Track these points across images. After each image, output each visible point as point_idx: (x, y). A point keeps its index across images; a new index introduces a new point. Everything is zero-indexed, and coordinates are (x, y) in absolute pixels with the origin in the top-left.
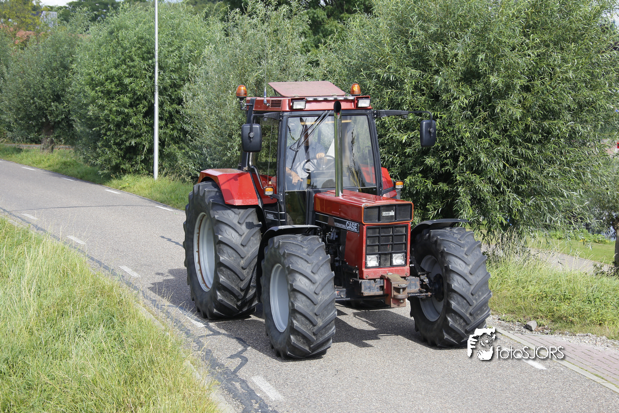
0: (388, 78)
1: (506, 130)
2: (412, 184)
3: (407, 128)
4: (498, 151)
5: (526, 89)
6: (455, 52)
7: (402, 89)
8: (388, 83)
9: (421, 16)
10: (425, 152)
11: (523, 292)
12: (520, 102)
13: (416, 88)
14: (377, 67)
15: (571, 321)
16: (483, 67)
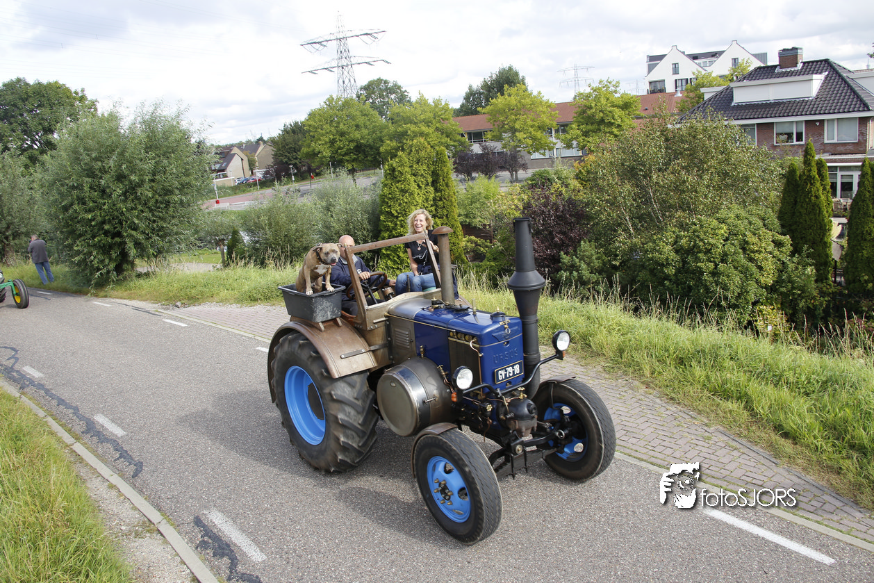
0: (74, 185)
1: (146, 204)
2: (100, 241)
3: (90, 211)
4: (143, 216)
5: (153, 181)
6: (109, 166)
7: (83, 189)
8: (74, 187)
9: (86, 149)
10: (104, 222)
11: (171, 288)
12: (150, 188)
13: (91, 188)
14: (66, 179)
15: (198, 299)
16: (126, 173)
